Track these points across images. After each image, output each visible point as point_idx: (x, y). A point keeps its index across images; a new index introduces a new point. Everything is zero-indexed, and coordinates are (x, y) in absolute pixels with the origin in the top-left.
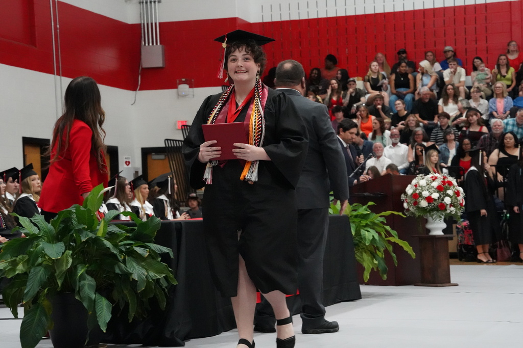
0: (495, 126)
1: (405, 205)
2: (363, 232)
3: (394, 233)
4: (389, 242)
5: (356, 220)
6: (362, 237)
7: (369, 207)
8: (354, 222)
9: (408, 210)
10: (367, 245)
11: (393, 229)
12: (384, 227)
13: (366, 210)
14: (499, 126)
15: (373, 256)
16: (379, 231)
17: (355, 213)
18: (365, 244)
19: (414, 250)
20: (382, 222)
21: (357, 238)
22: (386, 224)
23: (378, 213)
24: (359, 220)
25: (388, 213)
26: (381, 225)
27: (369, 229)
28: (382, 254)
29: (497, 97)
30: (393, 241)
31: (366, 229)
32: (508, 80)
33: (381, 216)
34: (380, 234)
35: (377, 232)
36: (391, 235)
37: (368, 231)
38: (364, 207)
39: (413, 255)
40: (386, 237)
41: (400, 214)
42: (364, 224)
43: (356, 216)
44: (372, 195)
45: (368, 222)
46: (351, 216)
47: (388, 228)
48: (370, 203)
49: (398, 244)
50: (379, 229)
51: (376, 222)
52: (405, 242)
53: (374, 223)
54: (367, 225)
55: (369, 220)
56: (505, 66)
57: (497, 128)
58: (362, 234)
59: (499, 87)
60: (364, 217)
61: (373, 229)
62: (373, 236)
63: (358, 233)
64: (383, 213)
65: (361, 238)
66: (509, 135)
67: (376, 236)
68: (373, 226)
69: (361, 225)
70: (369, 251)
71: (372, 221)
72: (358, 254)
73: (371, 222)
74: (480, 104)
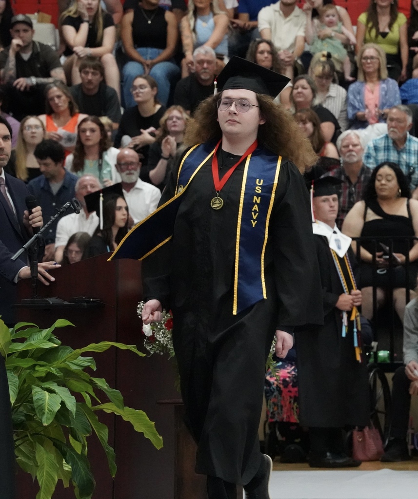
0: (347, 146)
1: (147, 329)
2: (39, 394)
3: (115, 394)
4: (101, 414)
5: (26, 363)
6: (35, 405)
7: (57, 332)
8: (16, 369)
9: (152, 339)
10: (45, 424)
11: (112, 384)
12: (91, 383)
13: (50, 340)
14: (355, 145)
15: (62, 451)
16: (77, 390)
17: (20, 347)
18: (40, 424)
19: (160, 429)
20: (87, 369)
21: (21, 409)
22: (98, 375)
23: (80, 348)
24: (30, 364)
25: (104, 345)
26: (86, 376)
27: (54, 386)
28: (84, 446)
29: (365, 81)
30: (109, 411)
31: (46, 385)
32: (391, 43)
33: (84, 355)
34: (79, 398)
35: (73, 393)
36: (105, 399)
37: (51, 391)
38: (45, 332)
39: (157, 441)
40: (94, 403)
41: (132, 348)
42: (44, 375)
43: (24, 354)
44: (66, 303)
45: (53, 370)
46: (9, 355)
47: (101, 383)
48: (61, 323)
49: (120, 417)
50: (79, 386)
51: (73, 367)
52: (141, 411)
53: (67, 372)
54: (49, 377)
55: (56, 364)
56: (388, 10)
57: (351, 151)
58: (35, 398)
59: (372, 58)
60: (46, 355)
61: (64, 386)
62: (63, 403)
63: (25, 395)
64: (92, 347)
65: (33, 409)
66: (386, 170)
67: (71, 404)
68: (65, 378)
69: (36, 375)
70: (50, 438)
71: (63, 365)
72: (21, 447)
73: (61, 369)
74: (330, 97)
